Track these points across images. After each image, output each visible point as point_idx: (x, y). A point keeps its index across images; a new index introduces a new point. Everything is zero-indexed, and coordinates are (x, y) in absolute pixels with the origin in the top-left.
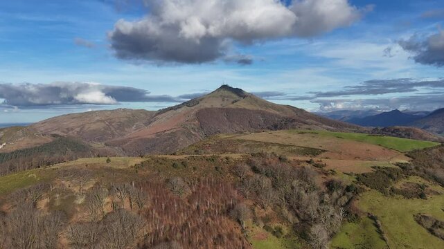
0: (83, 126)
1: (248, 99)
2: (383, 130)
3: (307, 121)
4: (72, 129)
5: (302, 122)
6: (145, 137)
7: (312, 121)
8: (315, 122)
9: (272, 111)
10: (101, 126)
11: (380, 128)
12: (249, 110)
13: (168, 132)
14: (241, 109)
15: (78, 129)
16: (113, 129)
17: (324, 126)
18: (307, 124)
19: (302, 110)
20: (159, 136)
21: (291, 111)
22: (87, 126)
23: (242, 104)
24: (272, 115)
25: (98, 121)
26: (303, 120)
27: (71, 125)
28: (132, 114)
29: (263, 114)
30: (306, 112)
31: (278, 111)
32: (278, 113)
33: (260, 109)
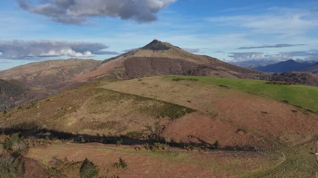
0: (40, 72)
1: (171, 50)
2: (281, 75)
3: (217, 67)
4: (31, 75)
5: (212, 68)
6: (79, 81)
7: (221, 67)
8: (224, 68)
9: (190, 60)
10: (54, 72)
11: (279, 73)
12: (170, 59)
13: (98, 77)
14: (164, 58)
15: (35, 75)
16: (64, 74)
17: (231, 72)
18: (216, 70)
19: (215, 59)
20: (90, 80)
21: (206, 59)
22: (42, 73)
23: (165, 54)
24: (189, 63)
25: (53, 68)
26: (213, 67)
27: (30, 72)
28: (82, 63)
29: (182, 62)
30: (219, 60)
31: (195, 59)
32: (194, 61)
33: (180, 58)
